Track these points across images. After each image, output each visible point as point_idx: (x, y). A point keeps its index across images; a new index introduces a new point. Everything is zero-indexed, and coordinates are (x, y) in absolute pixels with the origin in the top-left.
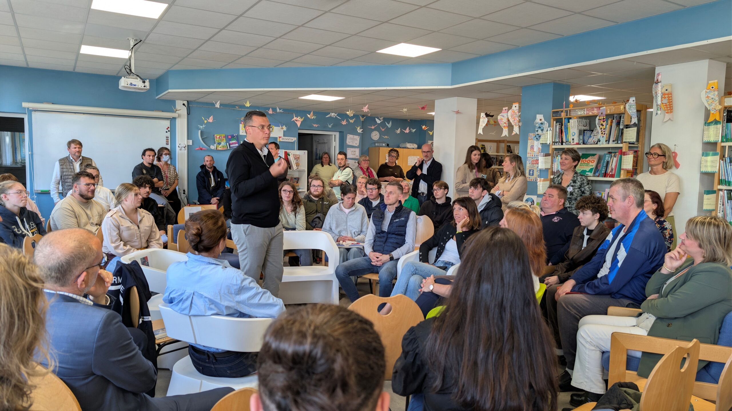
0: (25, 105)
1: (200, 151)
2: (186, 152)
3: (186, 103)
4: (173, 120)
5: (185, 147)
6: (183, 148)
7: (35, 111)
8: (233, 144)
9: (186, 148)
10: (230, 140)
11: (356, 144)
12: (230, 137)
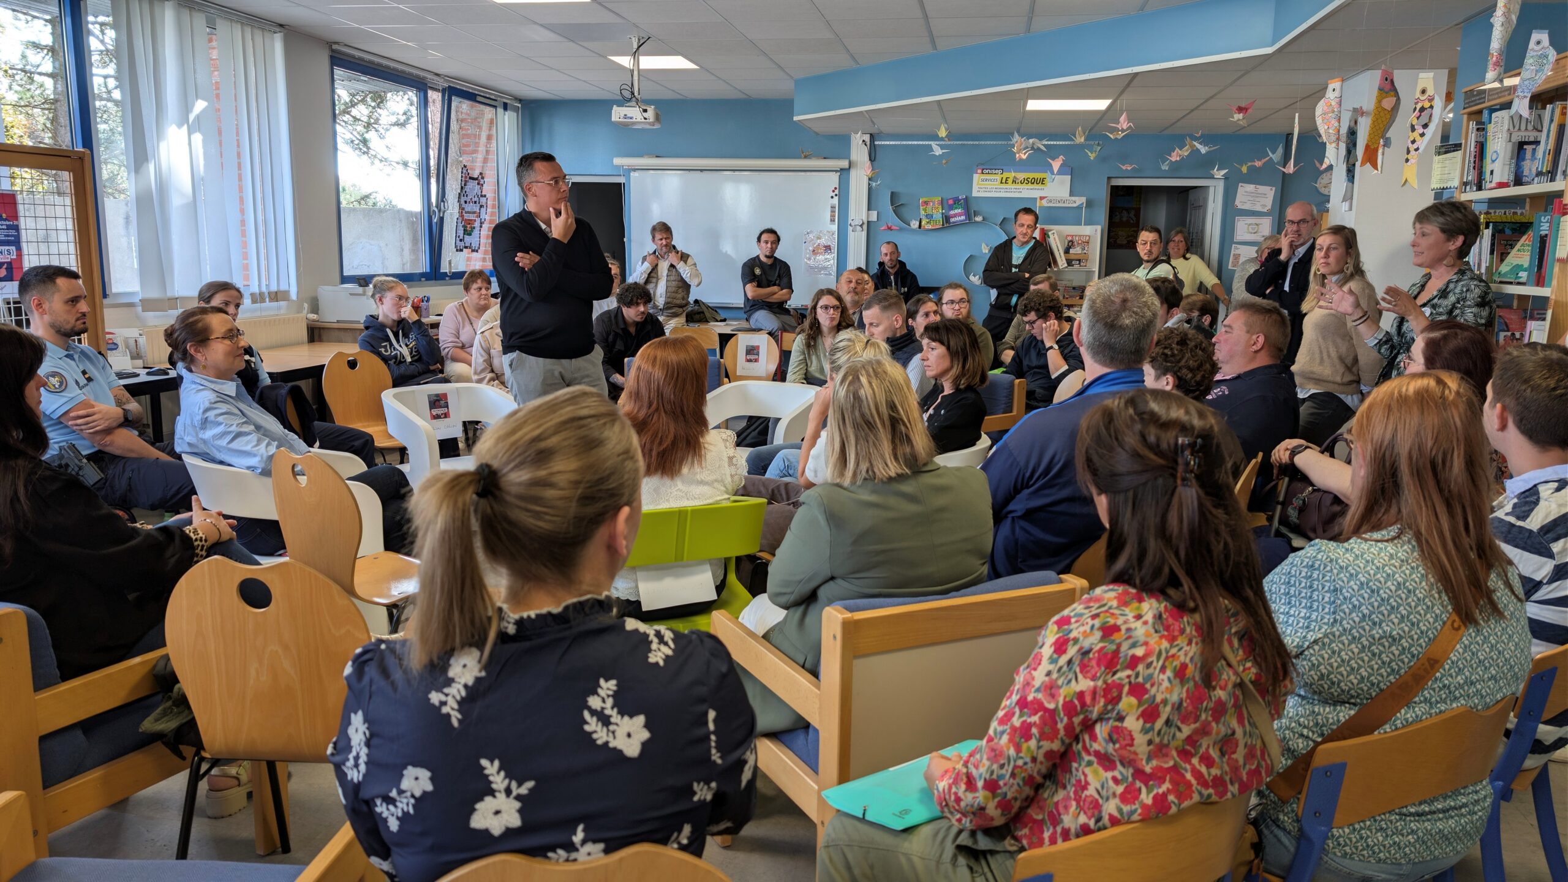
0: (617, 161)
1: (889, 232)
2: (864, 233)
3: (867, 138)
4: (844, 172)
5: (861, 226)
6: (859, 228)
7: (635, 170)
8: (955, 216)
9: (865, 227)
10: (951, 208)
11: (1264, 206)
12: (951, 202)
